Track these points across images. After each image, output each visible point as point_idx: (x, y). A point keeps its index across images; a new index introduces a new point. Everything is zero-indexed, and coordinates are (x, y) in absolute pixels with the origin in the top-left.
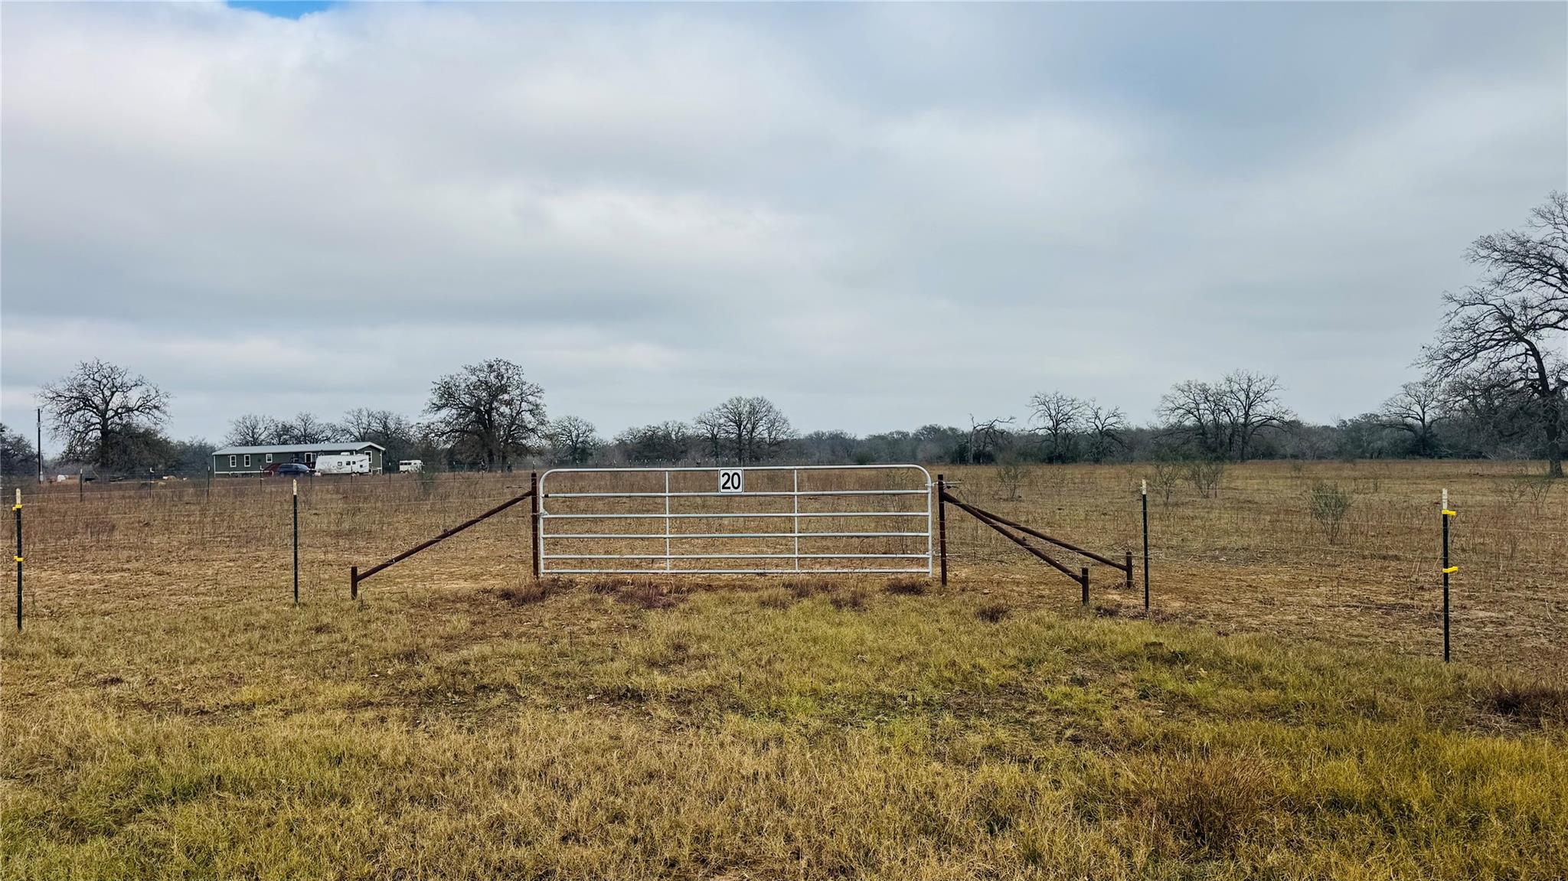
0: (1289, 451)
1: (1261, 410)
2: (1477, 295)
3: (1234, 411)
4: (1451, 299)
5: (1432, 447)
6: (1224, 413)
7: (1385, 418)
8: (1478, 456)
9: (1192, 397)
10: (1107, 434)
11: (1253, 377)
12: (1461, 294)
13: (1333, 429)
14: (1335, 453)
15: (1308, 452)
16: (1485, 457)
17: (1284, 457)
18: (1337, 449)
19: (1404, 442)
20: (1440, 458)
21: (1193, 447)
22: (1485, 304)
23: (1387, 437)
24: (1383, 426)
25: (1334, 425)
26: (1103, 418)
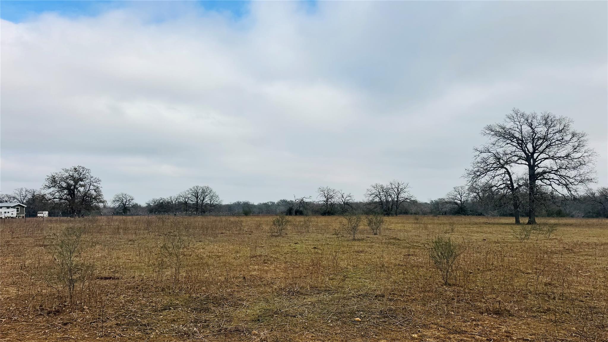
0: (413, 211)
1: (403, 195)
2: (486, 149)
3: (393, 196)
4: (477, 150)
5: (464, 211)
6: (389, 196)
7: (447, 200)
8: (480, 214)
9: (378, 190)
10: (346, 203)
11: (400, 183)
12: (481, 148)
13: (429, 204)
14: (430, 213)
15: (420, 212)
16: (483, 215)
17: (412, 214)
18: (430, 211)
19: (454, 209)
20: (468, 215)
21: (378, 209)
22: (490, 152)
23: (448, 207)
24: (446, 202)
25: (429, 202)
26: (345, 197)
